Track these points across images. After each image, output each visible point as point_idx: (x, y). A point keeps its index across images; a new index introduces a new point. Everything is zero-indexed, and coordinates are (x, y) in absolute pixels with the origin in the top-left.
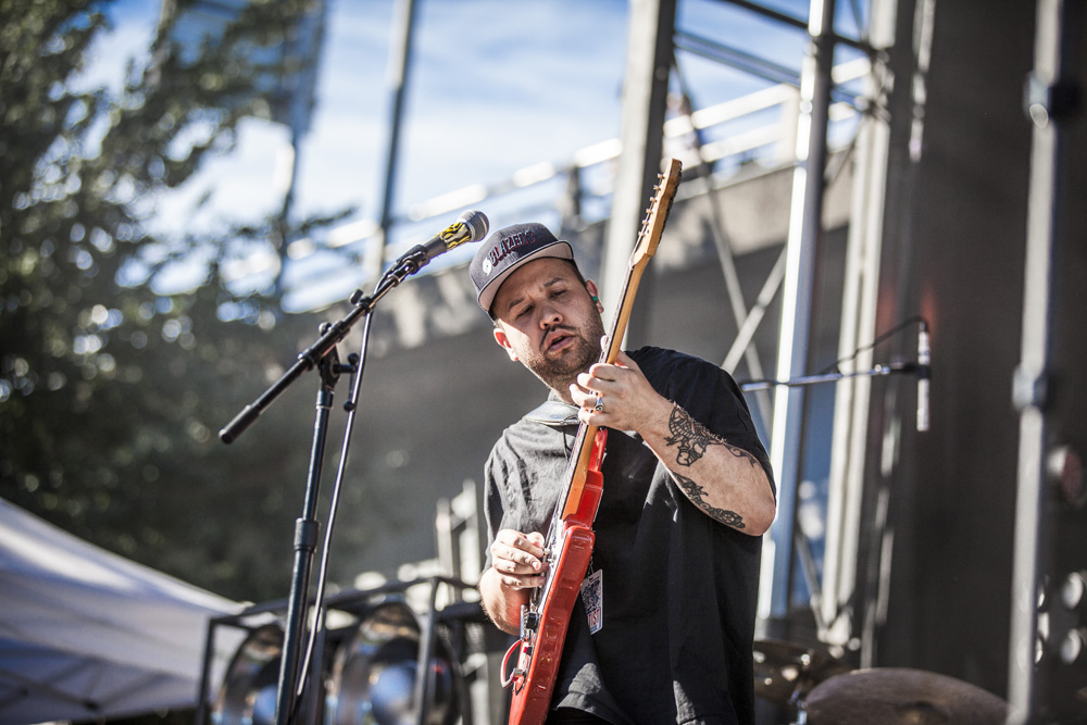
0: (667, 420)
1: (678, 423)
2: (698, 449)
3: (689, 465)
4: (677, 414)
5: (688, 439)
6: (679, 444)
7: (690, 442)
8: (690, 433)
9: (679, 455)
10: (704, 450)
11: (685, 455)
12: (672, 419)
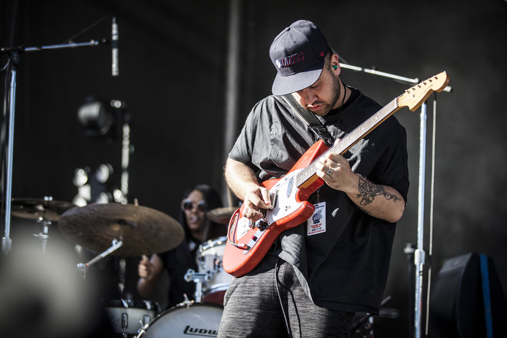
0: (358, 186)
1: (362, 186)
2: (371, 199)
3: (365, 205)
4: (361, 181)
5: (367, 194)
6: (362, 197)
7: (368, 195)
8: (367, 191)
9: (362, 201)
10: (373, 199)
11: (364, 201)
12: (359, 184)
